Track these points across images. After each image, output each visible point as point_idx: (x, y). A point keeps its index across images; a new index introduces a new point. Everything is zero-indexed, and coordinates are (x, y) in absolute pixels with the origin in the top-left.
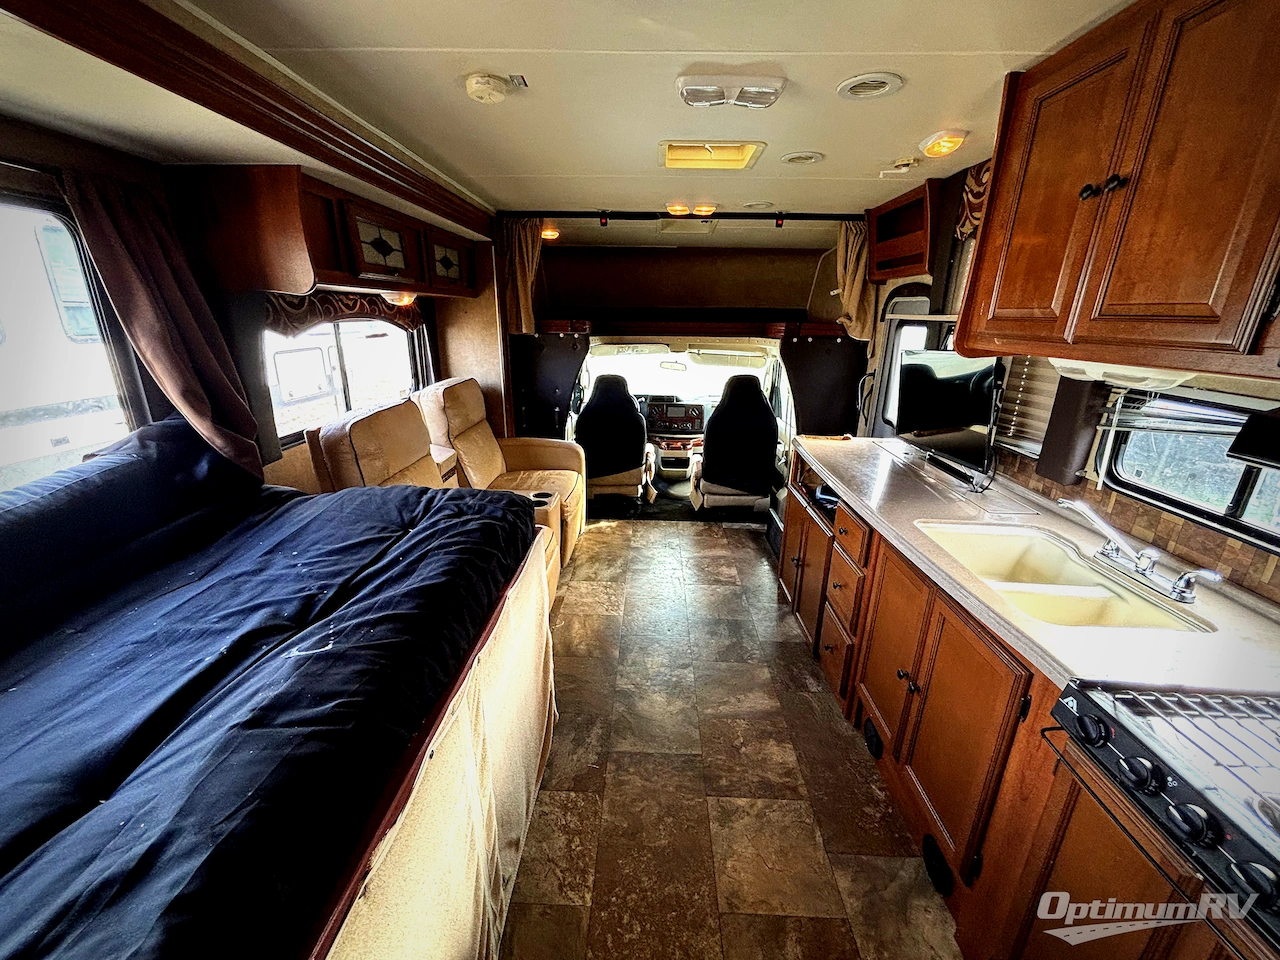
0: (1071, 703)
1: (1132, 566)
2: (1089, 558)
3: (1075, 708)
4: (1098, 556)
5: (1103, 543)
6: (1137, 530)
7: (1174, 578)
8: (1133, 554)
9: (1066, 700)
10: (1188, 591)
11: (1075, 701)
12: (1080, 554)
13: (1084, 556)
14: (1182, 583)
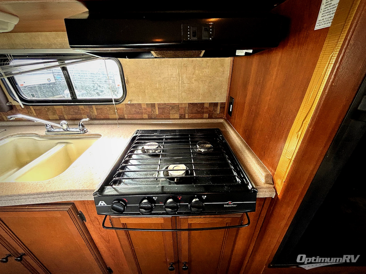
0: (102, 203)
1: (62, 130)
2: (45, 136)
3: (105, 204)
4: (47, 133)
5: (44, 127)
6: (51, 117)
7: (78, 127)
8: (59, 126)
9: (99, 204)
10: (84, 128)
11: (103, 202)
12: (39, 136)
13: (42, 136)
14: (81, 127)
